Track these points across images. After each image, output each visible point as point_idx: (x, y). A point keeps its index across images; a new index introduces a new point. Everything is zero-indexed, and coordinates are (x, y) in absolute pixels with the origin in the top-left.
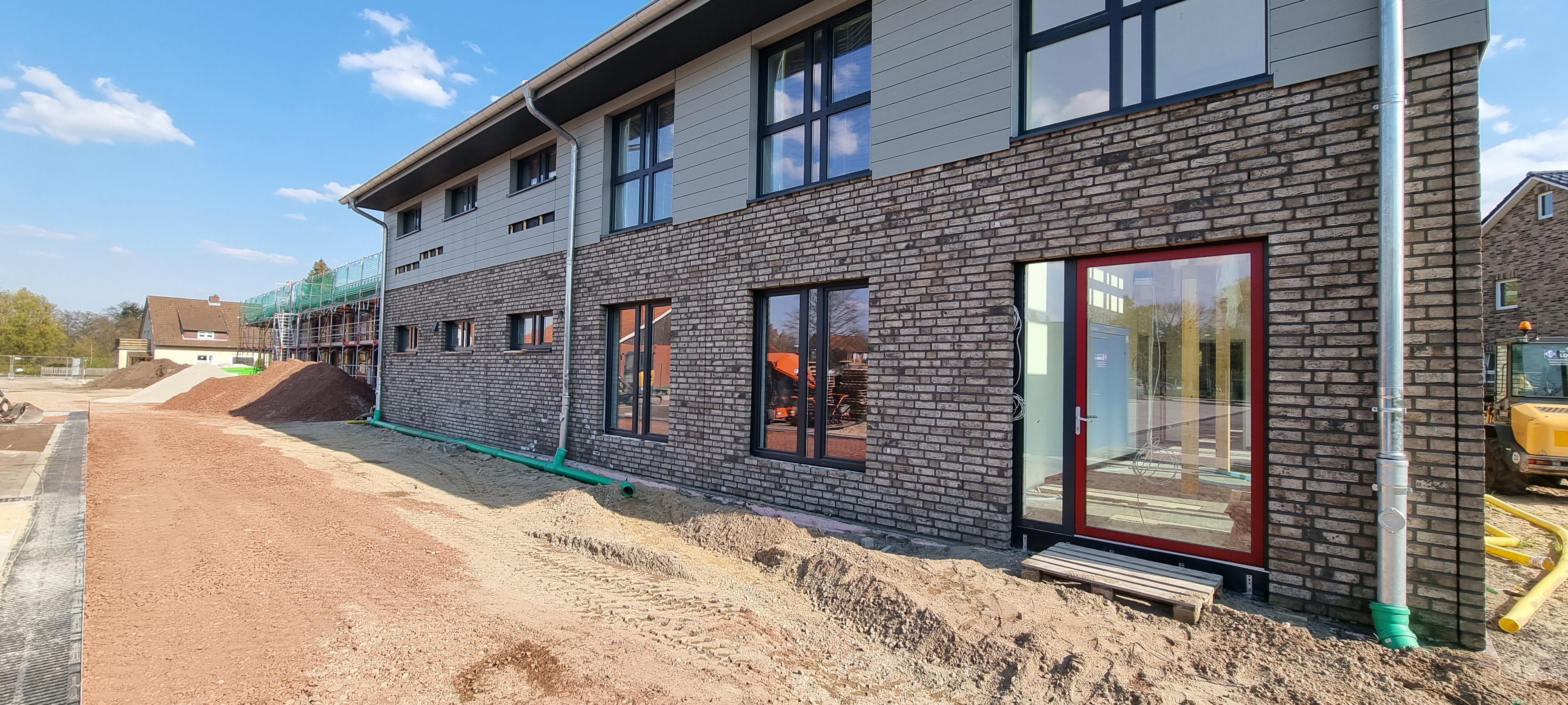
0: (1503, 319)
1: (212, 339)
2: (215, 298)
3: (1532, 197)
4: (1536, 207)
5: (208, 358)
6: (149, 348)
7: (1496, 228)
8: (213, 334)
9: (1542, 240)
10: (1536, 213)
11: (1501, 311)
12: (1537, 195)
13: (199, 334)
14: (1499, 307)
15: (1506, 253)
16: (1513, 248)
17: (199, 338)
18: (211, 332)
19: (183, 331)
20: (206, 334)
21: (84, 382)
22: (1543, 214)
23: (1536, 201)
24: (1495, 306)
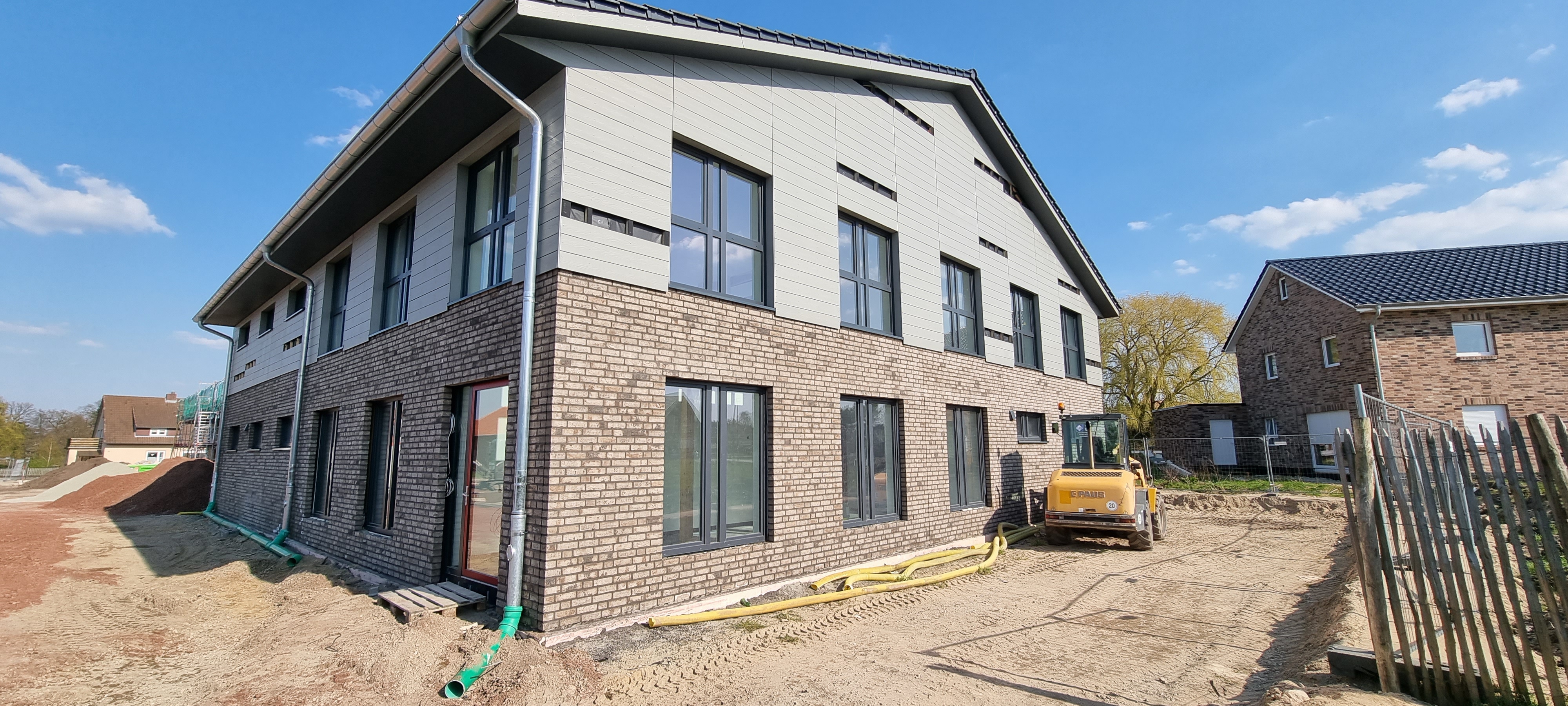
0: (1271, 388)
1: (165, 435)
2: (172, 396)
3: (1274, 281)
4: (1279, 289)
5: (158, 455)
6: (100, 447)
7: (1258, 308)
8: (166, 431)
9: (1284, 318)
10: (1279, 295)
11: (1271, 381)
12: (1278, 280)
13: (151, 431)
14: (1269, 378)
15: (1266, 329)
16: (1269, 325)
17: (151, 435)
18: (164, 429)
19: (135, 429)
20: (158, 431)
21: (21, 482)
22: (1285, 296)
23: (1278, 284)
24: (1266, 377)
